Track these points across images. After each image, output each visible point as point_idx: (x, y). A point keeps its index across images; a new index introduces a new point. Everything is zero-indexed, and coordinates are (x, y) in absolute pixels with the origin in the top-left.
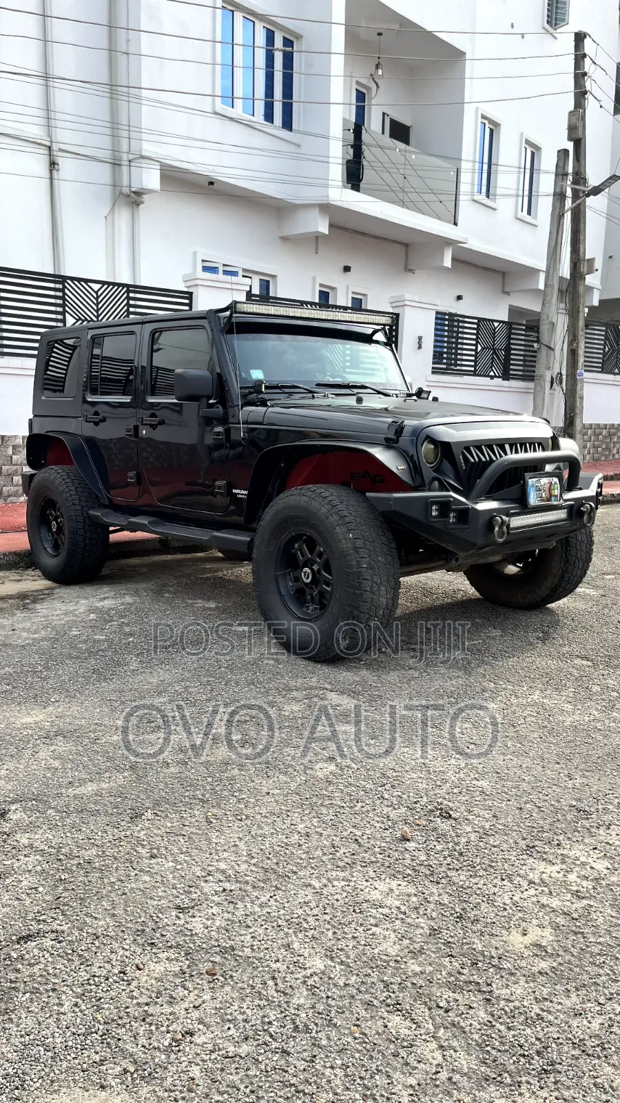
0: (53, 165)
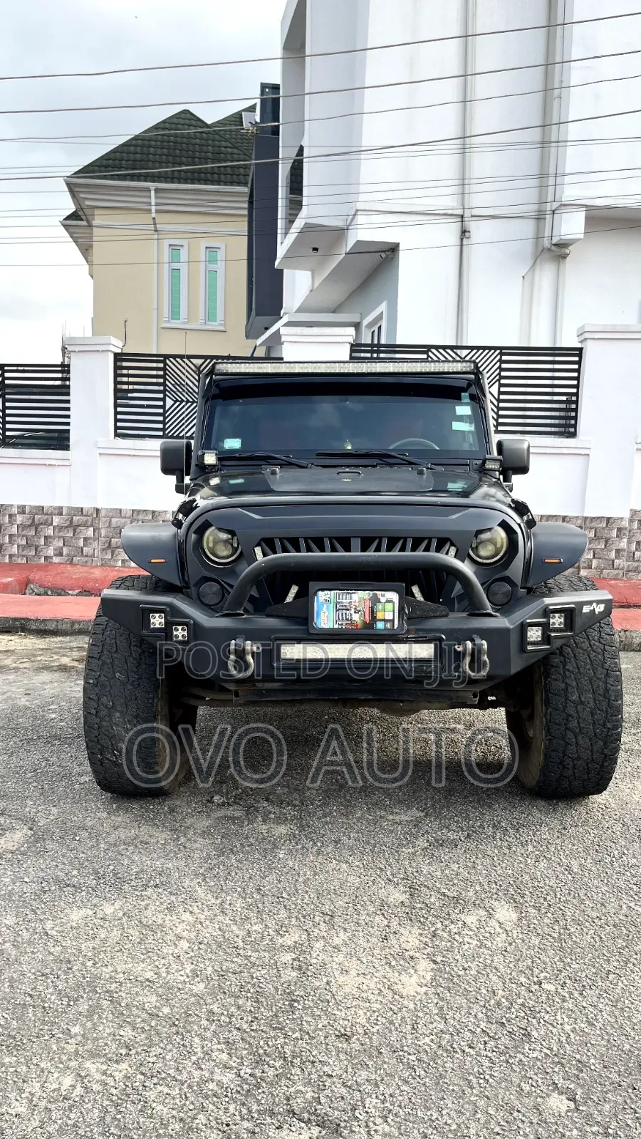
0: (464, 232)
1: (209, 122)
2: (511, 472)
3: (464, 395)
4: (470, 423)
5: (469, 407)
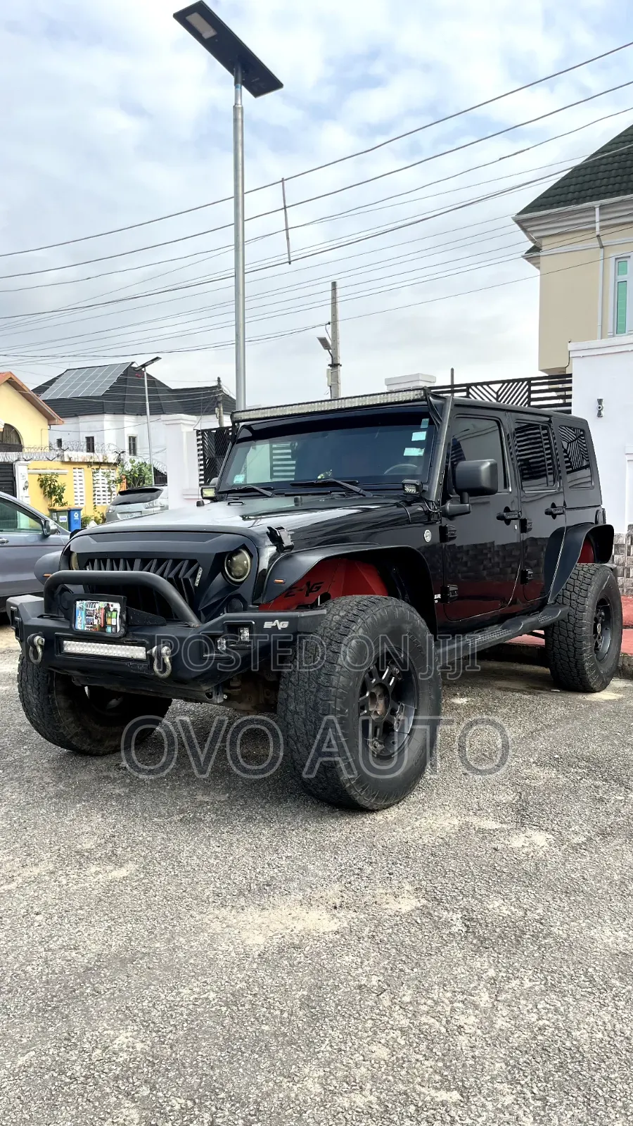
2: (466, 494)
3: (425, 421)
4: (422, 448)
5: (425, 433)
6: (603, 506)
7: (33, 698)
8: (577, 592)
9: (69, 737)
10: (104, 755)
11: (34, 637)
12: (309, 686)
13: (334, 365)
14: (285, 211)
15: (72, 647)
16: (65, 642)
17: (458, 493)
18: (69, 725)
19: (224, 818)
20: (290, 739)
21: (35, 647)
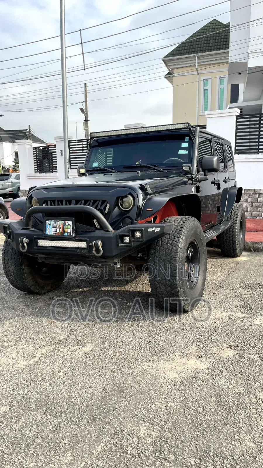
1: (225, 24)
2: (207, 171)
3: (187, 138)
4: (187, 150)
5: (187, 144)
6: (236, 180)
7: (12, 269)
8: (233, 215)
9: (29, 286)
10: (44, 293)
11: (23, 239)
12: (166, 258)
13: (86, 121)
14: (82, 45)
15: (43, 243)
16: (39, 241)
17: (203, 171)
18: (29, 281)
19: (121, 320)
20: (156, 282)
21: (23, 244)
